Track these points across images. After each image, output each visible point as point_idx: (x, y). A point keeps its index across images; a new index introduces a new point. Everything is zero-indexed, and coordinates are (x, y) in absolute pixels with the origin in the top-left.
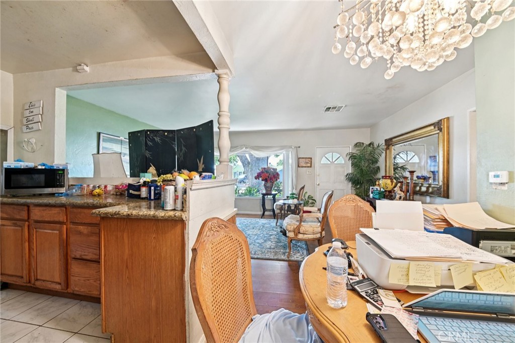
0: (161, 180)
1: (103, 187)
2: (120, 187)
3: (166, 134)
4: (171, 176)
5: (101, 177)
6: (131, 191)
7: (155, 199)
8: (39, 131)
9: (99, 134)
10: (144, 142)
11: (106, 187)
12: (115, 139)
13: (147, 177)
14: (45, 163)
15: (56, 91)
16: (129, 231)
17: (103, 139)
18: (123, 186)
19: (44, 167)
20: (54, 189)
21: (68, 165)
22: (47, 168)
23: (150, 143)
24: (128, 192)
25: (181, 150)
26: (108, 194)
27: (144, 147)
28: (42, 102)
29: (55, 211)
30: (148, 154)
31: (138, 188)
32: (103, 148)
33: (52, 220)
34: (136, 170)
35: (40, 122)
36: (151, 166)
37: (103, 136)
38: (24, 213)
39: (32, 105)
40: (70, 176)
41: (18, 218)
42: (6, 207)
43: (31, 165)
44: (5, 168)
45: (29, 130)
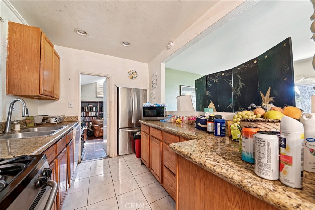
0: (240, 120)
1: (181, 118)
2: (191, 119)
3: (223, 74)
4: (253, 113)
5: (181, 111)
6: (199, 124)
7: (221, 136)
8: (156, 87)
9: (180, 86)
10: (205, 85)
11: (183, 118)
12: (188, 88)
13: (211, 112)
14: (156, 103)
15: (161, 64)
16: (202, 181)
17: (182, 89)
18: (192, 118)
19: (156, 106)
20: (160, 117)
21: (166, 104)
23: (210, 85)
24: (197, 124)
25: (238, 86)
26: (184, 123)
27: (205, 89)
29: (158, 132)
30: (208, 93)
31: (205, 122)
32: (182, 93)
33: (156, 137)
34: (201, 106)
35: (156, 83)
36: (211, 103)
37: (182, 87)
38: (148, 130)
39: (153, 76)
40: (166, 110)
41: (146, 132)
42: (143, 125)
43: (152, 105)
44: (144, 107)
45: (153, 88)
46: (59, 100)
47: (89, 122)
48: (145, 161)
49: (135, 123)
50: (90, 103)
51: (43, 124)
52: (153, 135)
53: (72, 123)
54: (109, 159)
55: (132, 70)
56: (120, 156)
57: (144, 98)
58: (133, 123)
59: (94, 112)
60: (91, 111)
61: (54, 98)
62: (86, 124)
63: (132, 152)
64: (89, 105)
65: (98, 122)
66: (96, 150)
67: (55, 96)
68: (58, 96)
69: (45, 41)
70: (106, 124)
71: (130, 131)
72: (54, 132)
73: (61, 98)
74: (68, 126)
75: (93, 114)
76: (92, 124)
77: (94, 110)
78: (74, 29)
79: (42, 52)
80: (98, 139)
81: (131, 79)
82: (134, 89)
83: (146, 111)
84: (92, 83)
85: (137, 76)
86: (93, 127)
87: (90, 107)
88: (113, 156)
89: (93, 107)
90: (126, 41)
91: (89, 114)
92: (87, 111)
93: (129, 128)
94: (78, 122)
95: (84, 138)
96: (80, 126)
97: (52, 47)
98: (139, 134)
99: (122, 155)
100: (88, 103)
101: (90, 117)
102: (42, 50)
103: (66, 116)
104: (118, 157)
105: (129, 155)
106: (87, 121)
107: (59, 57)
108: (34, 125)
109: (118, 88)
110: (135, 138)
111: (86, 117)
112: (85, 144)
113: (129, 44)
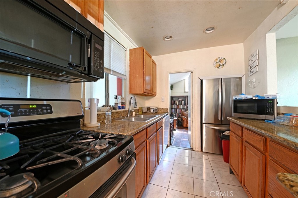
8: (258, 72)
14: (258, 95)
15: (266, 36)
19: (257, 98)
20: (264, 116)
22: (259, 99)
28: (258, 50)
35: (257, 66)
38: (240, 132)
39: (252, 56)
40: (278, 105)
41: (238, 134)
42: (233, 124)
43: (249, 97)
44: (234, 100)
45: (252, 74)
46: (156, 96)
47: (179, 113)
48: (235, 171)
49: (223, 119)
50: (179, 98)
51: (147, 113)
52: (248, 141)
53: (163, 114)
54: (192, 151)
55: (219, 57)
56: (204, 153)
57: (238, 88)
58: (219, 119)
59: (183, 105)
60: (180, 105)
61: (153, 94)
62: (177, 115)
63: (218, 152)
64: (179, 99)
65: (186, 114)
66: (183, 139)
67: (153, 93)
68: (156, 93)
69: (146, 55)
70: (190, 116)
71: (215, 128)
72: (149, 119)
73: (157, 94)
74: (159, 115)
75: (182, 107)
76: (182, 116)
77: (183, 104)
78: (163, 38)
79: (144, 63)
80: (185, 129)
81: (218, 68)
82: (222, 79)
83: (239, 105)
84: (181, 81)
85: (225, 63)
86: (181, 118)
87: (180, 101)
88: (197, 150)
89: (182, 101)
90: (209, 27)
91: (179, 107)
92: (177, 104)
93: (215, 124)
94: (167, 113)
95: (174, 126)
96: (169, 116)
97: (151, 58)
98: (228, 134)
99: (207, 152)
100: (178, 98)
101: (179, 109)
102: (144, 61)
103: (160, 108)
104: (202, 153)
105: (213, 155)
106: (178, 112)
107: (155, 64)
108: (143, 113)
109: (202, 81)
110: (222, 138)
111: (177, 109)
112: (174, 132)
113: (213, 28)
